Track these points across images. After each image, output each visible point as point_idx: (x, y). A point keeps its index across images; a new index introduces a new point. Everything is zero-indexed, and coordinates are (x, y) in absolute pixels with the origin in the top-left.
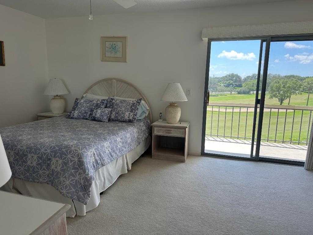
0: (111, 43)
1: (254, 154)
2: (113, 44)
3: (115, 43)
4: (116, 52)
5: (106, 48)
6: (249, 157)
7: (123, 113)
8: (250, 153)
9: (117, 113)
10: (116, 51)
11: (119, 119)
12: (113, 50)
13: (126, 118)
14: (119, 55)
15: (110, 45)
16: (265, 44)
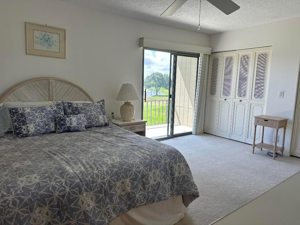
0: (43, 33)
1: (169, 134)
2: (45, 35)
3: (48, 34)
4: (50, 46)
5: (35, 38)
6: (167, 137)
7: (96, 118)
8: (167, 134)
9: (90, 119)
10: (50, 44)
11: (94, 124)
12: (46, 42)
13: (101, 122)
14: (55, 49)
15: (41, 36)
16: (173, 56)
